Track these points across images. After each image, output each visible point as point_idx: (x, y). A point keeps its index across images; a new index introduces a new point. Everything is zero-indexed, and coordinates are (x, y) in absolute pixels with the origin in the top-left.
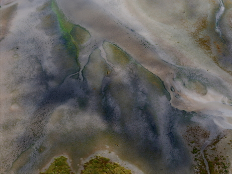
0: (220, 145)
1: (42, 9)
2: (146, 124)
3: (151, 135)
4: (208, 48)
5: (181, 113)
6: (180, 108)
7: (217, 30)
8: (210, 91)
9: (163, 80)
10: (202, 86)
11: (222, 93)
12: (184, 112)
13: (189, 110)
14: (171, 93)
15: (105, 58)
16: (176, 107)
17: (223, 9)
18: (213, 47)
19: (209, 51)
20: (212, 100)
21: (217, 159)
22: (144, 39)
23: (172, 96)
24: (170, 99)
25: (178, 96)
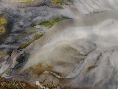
1: (62, 16)
2: (10, 42)
3: (6, 43)
4: (37, 66)
5: (11, 52)
6: (13, 52)
7: (46, 72)
8: (17, 63)
9: (25, 48)
10: (20, 60)
11: (16, 66)
12: (11, 53)
14: (19, 50)
15: (37, 32)
16: (14, 51)
17: (59, 77)
18: (37, 68)
19: (35, 66)
23: (18, 50)
24: (17, 49)
25: (18, 52)
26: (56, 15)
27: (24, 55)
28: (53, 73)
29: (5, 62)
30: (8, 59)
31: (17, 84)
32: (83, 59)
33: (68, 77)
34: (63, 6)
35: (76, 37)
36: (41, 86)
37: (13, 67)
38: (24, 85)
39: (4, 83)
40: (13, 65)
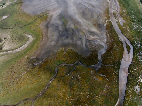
0: (96, 47)
3: (81, 44)
4: (95, 26)
6: (88, 39)
8: (95, 36)
11: (98, 36)
12: (89, 40)
13: (90, 40)
17: (99, 17)
18: (96, 26)
20: (95, 38)
21: (95, 50)
22: (81, 23)
24: (86, 37)
25: (88, 36)
26: (58, 19)
27: (90, 33)
28: (98, 19)
29: (96, 42)
30: (93, 41)
31: (108, 34)
32: (88, 8)
33: (99, 14)
34: (50, 15)
35: (75, 10)
36: (106, 24)
37: (98, 38)
38: (107, 31)
39: (109, 41)
40: (97, 37)
